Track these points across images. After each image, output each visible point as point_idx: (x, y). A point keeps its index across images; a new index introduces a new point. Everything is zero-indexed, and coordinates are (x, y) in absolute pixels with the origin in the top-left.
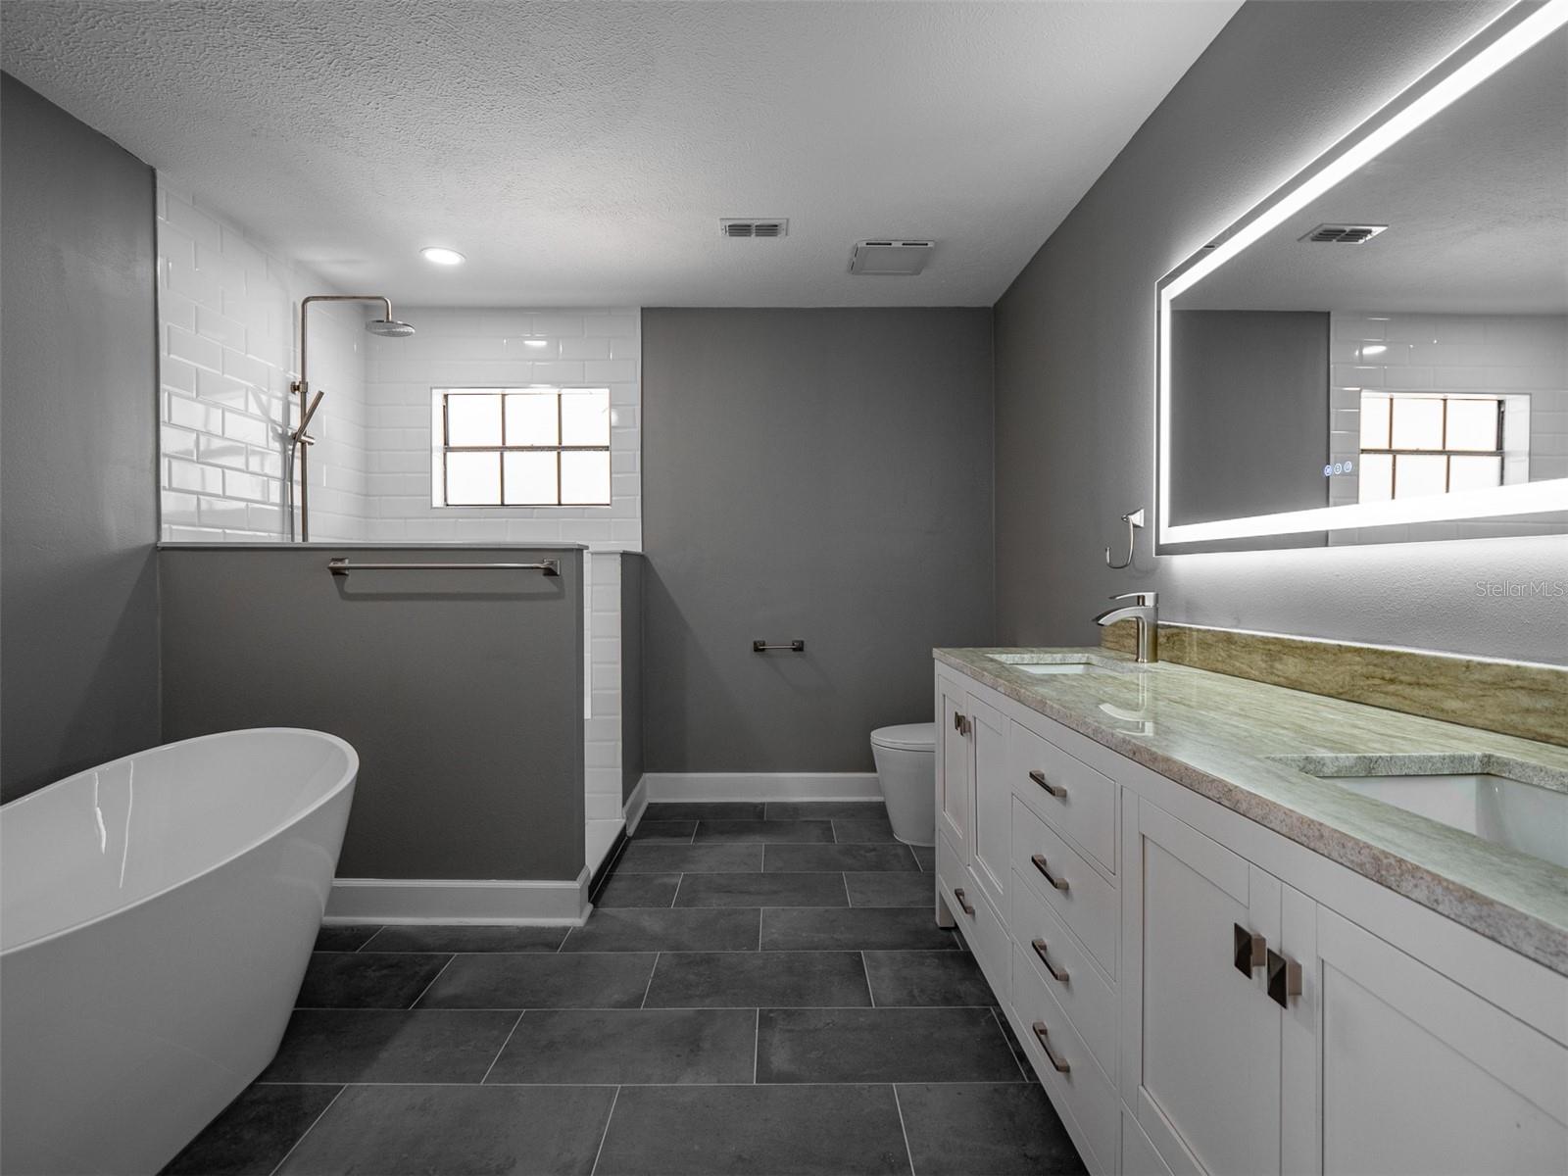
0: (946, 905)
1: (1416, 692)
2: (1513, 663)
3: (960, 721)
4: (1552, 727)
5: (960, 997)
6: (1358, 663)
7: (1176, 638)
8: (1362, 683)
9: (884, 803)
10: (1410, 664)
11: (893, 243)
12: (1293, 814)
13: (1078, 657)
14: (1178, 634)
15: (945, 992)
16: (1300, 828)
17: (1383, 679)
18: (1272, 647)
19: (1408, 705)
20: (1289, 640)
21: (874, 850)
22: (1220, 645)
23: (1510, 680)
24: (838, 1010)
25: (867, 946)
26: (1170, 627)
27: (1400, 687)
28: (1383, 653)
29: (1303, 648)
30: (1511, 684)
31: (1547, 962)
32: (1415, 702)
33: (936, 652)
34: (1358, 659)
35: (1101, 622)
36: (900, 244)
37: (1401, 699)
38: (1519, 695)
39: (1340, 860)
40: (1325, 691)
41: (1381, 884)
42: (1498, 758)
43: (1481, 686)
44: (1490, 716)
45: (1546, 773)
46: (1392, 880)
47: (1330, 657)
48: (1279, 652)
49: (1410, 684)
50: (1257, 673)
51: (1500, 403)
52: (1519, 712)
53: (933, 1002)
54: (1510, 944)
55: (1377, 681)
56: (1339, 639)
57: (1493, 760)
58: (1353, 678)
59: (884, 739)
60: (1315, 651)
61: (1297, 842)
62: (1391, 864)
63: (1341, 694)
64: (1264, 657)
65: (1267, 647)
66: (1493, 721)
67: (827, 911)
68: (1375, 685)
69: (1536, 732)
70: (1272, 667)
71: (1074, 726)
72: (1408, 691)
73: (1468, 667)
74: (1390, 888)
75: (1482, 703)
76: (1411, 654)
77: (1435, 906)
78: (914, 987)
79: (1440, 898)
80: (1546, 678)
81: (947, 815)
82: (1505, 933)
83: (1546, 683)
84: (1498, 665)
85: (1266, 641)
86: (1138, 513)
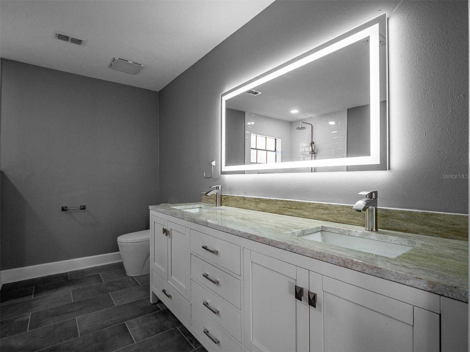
0: (154, 294)
1: (297, 211)
2: (320, 202)
3: (165, 231)
4: (329, 217)
5: (166, 327)
6: (281, 204)
7: (227, 199)
8: (282, 209)
9: (122, 262)
10: (295, 204)
11: (129, 61)
12: (314, 251)
13: (198, 206)
14: (228, 198)
15: (160, 327)
16: (316, 255)
17: (288, 208)
18: (257, 200)
19: (295, 214)
20: (262, 198)
21: (120, 281)
22: (241, 200)
23: (319, 207)
24: (121, 349)
25: (126, 319)
26: (225, 195)
27: (292, 210)
28: (288, 201)
29: (266, 200)
30: (319, 208)
31: (398, 281)
32: (296, 213)
33: (151, 207)
34: (281, 203)
35: (208, 195)
36: (131, 62)
37: (293, 213)
38: (321, 210)
39: (331, 262)
40: (272, 212)
41: (346, 268)
42: (324, 226)
43: (313, 208)
44: (315, 216)
45: (336, 229)
46: (349, 266)
47: (274, 203)
48: (259, 202)
49: (295, 209)
50: (252, 208)
51: (276, 139)
52: (321, 214)
53: (157, 333)
54: (387, 278)
55: (286, 209)
56: (276, 198)
57: (323, 227)
58: (280, 208)
59: (122, 240)
60: (269, 201)
61: (315, 259)
62: (349, 262)
63: (277, 212)
64: (255, 203)
65: (256, 201)
66: (315, 217)
67: (106, 310)
68: (286, 210)
69: (325, 219)
70: (257, 206)
71: (222, 230)
72: (294, 211)
73: (309, 204)
74: (349, 268)
75: (312, 213)
76: (295, 201)
77: (364, 271)
78: (149, 329)
79: (365, 269)
80: (327, 206)
81: (156, 264)
82: (386, 276)
83: (327, 207)
84: (316, 203)
85: (255, 199)
86: (214, 162)
